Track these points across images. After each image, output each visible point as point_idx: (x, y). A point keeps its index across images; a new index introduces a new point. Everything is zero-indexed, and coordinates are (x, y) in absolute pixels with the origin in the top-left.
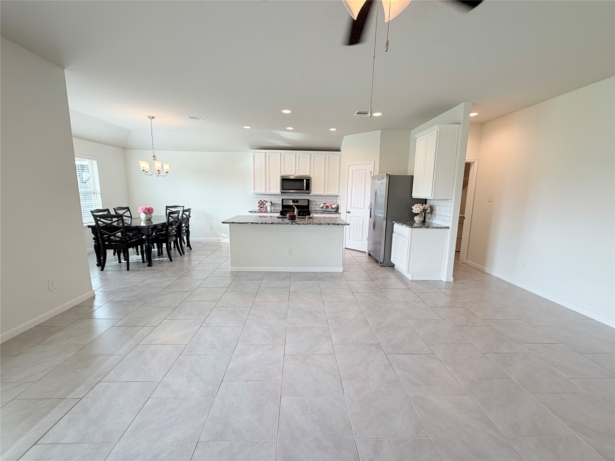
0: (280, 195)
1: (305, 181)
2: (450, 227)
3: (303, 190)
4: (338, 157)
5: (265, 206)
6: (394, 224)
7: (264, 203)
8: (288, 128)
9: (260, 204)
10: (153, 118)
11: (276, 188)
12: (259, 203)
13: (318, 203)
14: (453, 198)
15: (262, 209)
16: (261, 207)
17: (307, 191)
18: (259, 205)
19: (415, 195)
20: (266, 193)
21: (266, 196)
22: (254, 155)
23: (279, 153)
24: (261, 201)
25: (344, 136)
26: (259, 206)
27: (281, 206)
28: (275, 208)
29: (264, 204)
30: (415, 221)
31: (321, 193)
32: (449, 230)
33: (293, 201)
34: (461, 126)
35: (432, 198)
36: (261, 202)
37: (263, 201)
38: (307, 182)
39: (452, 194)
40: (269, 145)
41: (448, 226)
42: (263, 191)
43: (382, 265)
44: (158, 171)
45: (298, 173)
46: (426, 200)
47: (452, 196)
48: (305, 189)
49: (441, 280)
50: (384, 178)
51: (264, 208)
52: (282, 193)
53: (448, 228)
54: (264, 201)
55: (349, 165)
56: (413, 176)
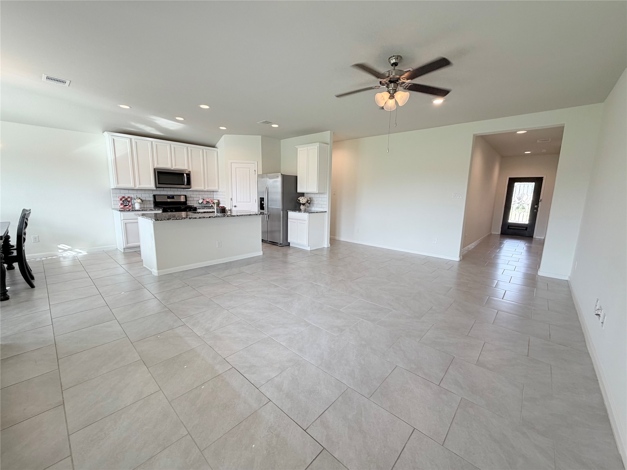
0: (154, 190)
1: (185, 175)
2: (327, 211)
3: (184, 185)
4: (215, 154)
5: (130, 204)
6: (288, 212)
7: (129, 199)
8: (177, 118)
11: (150, 182)
12: (121, 200)
13: (195, 199)
14: (328, 193)
15: (127, 207)
16: (124, 204)
17: (188, 186)
18: (121, 202)
19: (299, 190)
20: (135, 187)
21: (130, 192)
22: (113, 139)
23: (150, 141)
24: (124, 197)
25: (223, 135)
26: (121, 204)
27: (152, 202)
28: (144, 206)
29: (129, 202)
30: (301, 210)
31: (201, 188)
32: (327, 213)
33: (168, 196)
34: (329, 146)
35: (317, 192)
36: (123, 199)
37: (126, 197)
38: (188, 176)
39: (326, 190)
40: (137, 130)
41: (326, 211)
42: (131, 186)
43: (282, 245)
45: (175, 166)
46: (303, 193)
47: (326, 191)
48: (186, 183)
49: (324, 247)
50: (278, 176)
51: (130, 206)
52: (156, 187)
53: (326, 212)
54: (129, 197)
55: (231, 163)
56: (297, 177)
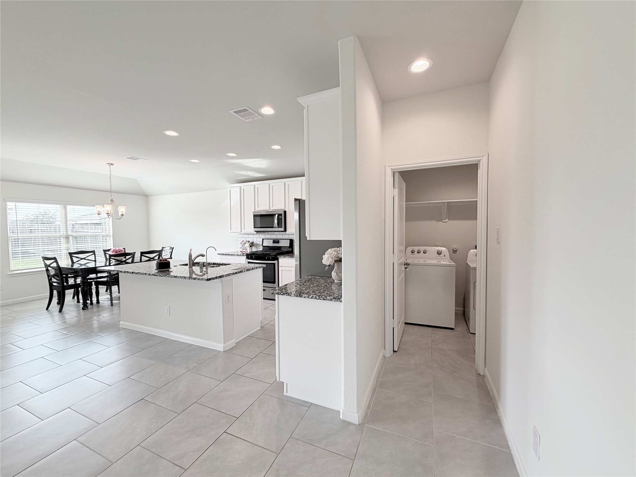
1: (277, 215)
9: (242, 245)
10: (112, 164)
11: (250, 226)
12: (241, 243)
16: (243, 248)
17: (280, 229)
20: (241, 232)
33: (273, 241)
37: (245, 241)
44: (108, 214)
48: (277, 226)
52: (257, 231)
